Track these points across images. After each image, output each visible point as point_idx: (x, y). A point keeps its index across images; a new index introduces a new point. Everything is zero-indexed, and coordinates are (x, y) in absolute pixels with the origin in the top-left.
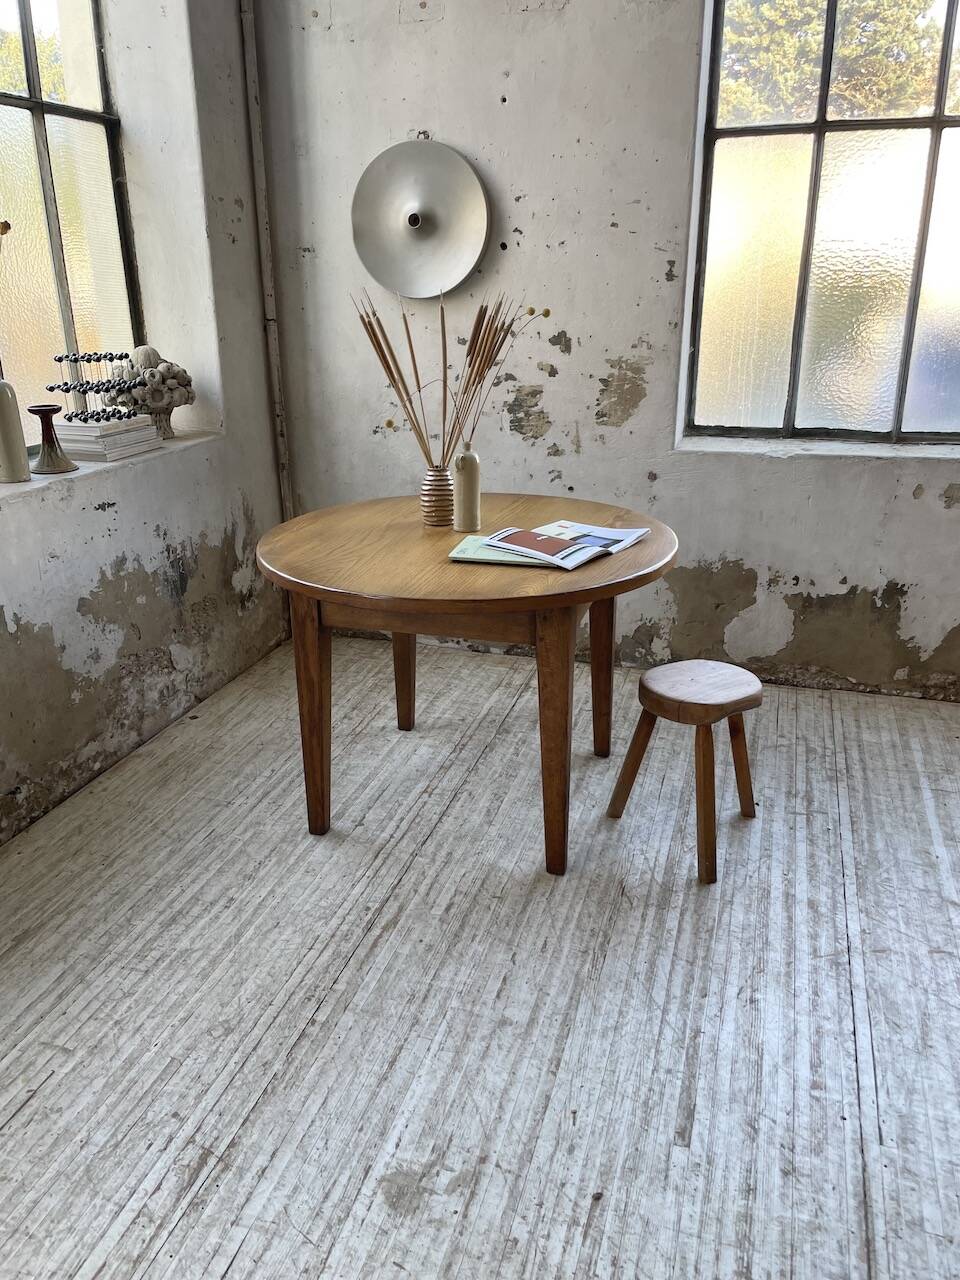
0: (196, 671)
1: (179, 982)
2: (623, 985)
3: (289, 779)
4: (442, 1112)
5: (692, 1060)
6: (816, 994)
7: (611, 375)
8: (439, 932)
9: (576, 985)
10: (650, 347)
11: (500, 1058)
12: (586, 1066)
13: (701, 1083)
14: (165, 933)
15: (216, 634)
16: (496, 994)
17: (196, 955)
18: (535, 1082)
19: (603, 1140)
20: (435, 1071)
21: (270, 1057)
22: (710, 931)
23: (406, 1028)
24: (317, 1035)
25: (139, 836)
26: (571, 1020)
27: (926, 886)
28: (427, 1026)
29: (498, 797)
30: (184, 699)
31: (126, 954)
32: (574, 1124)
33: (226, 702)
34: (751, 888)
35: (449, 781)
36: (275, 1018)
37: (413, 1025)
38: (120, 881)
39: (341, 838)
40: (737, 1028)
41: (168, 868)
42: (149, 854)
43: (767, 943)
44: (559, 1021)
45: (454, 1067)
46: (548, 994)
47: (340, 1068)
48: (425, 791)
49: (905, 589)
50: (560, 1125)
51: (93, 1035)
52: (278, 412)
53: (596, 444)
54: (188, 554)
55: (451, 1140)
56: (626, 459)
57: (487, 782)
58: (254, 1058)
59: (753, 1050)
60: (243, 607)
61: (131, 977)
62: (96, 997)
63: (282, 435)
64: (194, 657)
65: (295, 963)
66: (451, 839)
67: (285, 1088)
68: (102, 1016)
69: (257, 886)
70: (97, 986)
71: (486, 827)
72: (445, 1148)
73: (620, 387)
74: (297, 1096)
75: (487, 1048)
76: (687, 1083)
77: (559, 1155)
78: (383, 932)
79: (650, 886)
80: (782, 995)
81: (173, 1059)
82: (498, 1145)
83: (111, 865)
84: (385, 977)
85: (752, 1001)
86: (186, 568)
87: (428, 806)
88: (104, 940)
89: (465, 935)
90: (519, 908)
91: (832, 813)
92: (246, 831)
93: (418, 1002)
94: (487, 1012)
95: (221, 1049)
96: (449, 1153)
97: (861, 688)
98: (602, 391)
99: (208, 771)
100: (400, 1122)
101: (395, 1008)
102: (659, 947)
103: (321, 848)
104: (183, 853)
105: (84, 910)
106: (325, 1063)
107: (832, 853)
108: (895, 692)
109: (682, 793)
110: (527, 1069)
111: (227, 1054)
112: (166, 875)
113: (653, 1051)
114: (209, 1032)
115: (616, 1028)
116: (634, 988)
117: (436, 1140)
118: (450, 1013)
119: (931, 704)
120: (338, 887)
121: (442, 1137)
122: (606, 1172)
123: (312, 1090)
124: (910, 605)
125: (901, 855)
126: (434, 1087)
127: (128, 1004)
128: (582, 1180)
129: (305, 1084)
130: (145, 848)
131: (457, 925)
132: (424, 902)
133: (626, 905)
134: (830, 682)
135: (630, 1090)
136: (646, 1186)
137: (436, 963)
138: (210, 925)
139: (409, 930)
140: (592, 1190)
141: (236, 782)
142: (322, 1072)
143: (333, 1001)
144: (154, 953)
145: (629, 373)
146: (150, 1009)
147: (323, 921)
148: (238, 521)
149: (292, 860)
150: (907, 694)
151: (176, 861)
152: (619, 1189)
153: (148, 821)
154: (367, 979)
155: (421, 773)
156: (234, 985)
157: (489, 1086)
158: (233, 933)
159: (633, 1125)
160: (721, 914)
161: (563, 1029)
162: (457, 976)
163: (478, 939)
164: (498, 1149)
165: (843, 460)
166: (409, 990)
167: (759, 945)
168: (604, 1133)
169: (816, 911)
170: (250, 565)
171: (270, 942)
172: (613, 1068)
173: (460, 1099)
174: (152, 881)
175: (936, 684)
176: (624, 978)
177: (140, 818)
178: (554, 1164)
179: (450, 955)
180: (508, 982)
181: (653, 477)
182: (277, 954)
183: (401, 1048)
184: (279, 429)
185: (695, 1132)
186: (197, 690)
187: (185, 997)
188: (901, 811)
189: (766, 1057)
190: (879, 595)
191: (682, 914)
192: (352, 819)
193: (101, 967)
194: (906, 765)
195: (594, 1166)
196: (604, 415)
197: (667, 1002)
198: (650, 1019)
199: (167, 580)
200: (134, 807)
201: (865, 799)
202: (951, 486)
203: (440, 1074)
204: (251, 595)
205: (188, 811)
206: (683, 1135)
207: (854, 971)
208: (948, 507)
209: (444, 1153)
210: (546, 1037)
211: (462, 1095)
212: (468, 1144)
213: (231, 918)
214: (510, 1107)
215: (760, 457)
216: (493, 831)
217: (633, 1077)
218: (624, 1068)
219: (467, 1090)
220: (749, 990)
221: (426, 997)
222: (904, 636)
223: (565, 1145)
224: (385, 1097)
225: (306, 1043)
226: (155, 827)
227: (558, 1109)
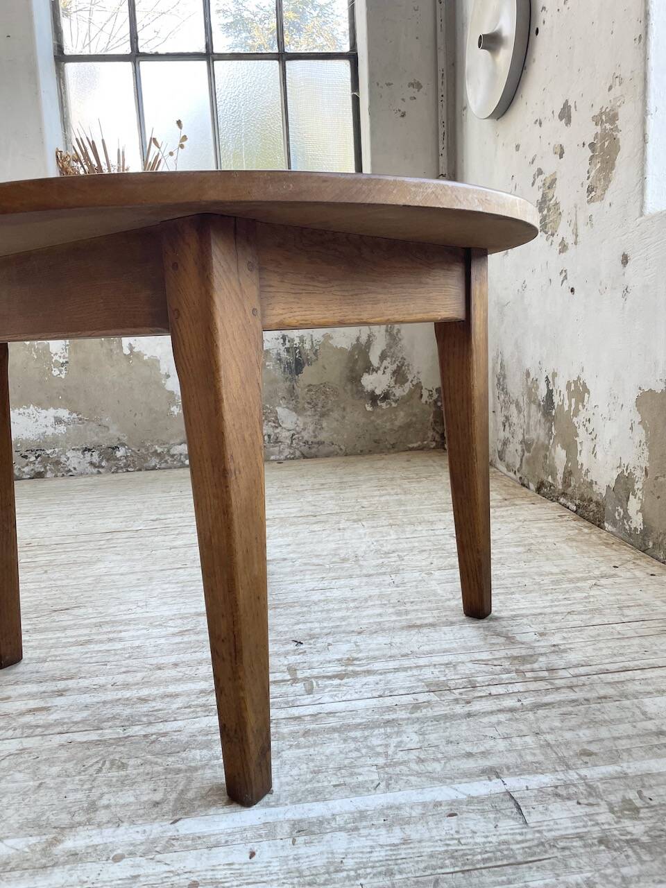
0: (305, 435)
7: (596, 135)
10: (621, 82)
30: (288, 450)
53: (587, 229)
54: (307, 346)
56: (607, 241)
60: (374, 404)
64: (305, 424)
73: (602, 146)
86: (303, 357)
98: (591, 159)
145: (608, 126)
170: (389, 374)
181: (625, 260)
196: (593, 190)
199: (280, 360)
204: (386, 398)
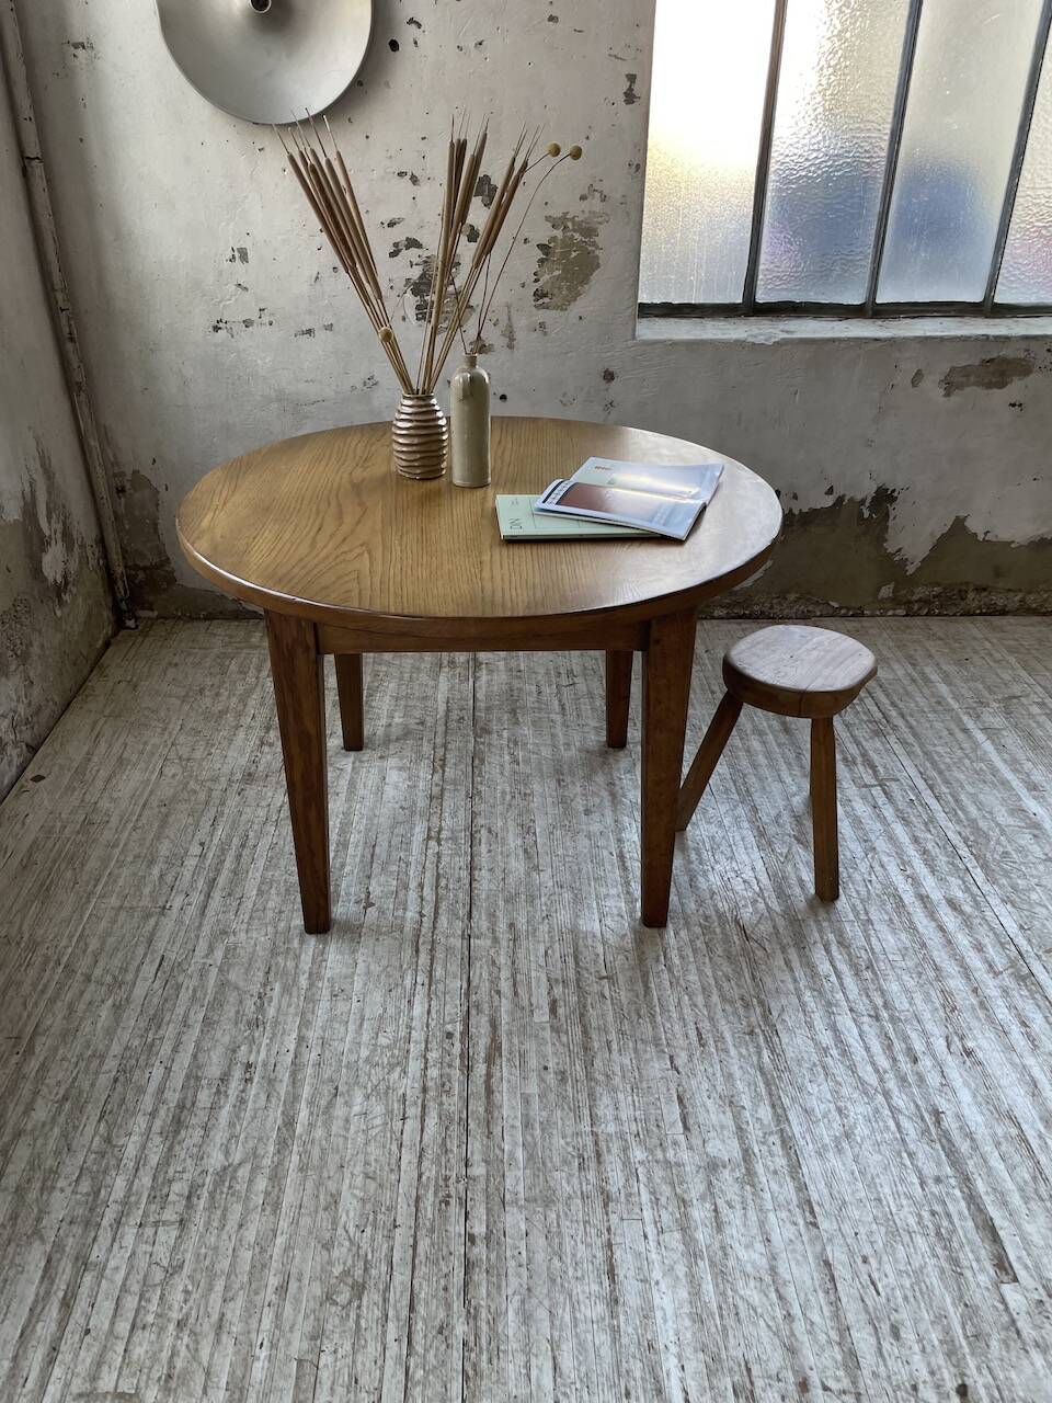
0: (21, 709)
1: (241, 1226)
2: (820, 1069)
3: (231, 854)
4: (713, 1330)
5: (952, 1153)
6: (1024, 1024)
7: (553, 239)
8: (561, 1050)
9: (767, 1084)
10: (604, 199)
11: (738, 1222)
12: (844, 1202)
13: (981, 1186)
14: (177, 1147)
15: (35, 649)
16: (680, 1124)
17: (243, 1173)
18: (799, 1247)
19: (922, 1304)
20: (672, 1269)
21: (442, 1315)
22: (870, 967)
23: (599, 1210)
24: (488, 1259)
25: (50, 992)
26: (790, 1138)
27: (1046, 855)
28: (623, 1199)
29: (526, 830)
30: (15, 753)
31: (133, 1199)
32: (878, 1294)
33: (73, 744)
34: (877, 895)
35: (454, 815)
36: (414, 1247)
37: (606, 1205)
38: (57, 1074)
39: (353, 931)
40: (975, 1096)
41: (127, 1035)
42: (82, 1019)
43: (937, 968)
44: (778, 1143)
45: (693, 1254)
46: (743, 1107)
47: (546, 1303)
48: (429, 838)
49: (895, 494)
50: (863, 1301)
51: (154, 1358)
52: (61, 304)
53: (535, 335)
55: (749, 1370)
56: (574, 354)
57: (499, 809)
58: (420, 1325)
59: (1007, 1121)
60: (61, 603)
61: (162, 1237)
62: (124, 1288)
63: (72, 340)
64: (16, 690)
65: (394, 1148)
66: (501, 903)
67: (490, 1362)
68: (150, 1318)
69: (274, 1034)
70: (117, 1269)
71: (534, 874)
72: (749, 1385)
73: (565, 255)
74: (512, 1368)
75: (716, 1210)
76: (966, 1190)
77: (886, 1345)
78: (489, 1067)
79: (772, 920)
80: (992, 1036)
81: (300, 1362)
82: (809, 1357)
83: (30, 1050)
84: (529, 1138)
85: (969, 1053)
87: (445, 860)
88: (85, 1186)
89: (596, 1045)
90: (640, 988)
91: (902, 775)
92: (211, 949)
93: (593, 1164)
94: (685, 1156)
95: (363, 1323)
96: (758, 1392)
97: (843, 612)
98: (541, 261)
99: (105, 861)
100: (671, 1363)
101: (568, 1183)
102: (829, 1004)
103: (335, 955)
104: (135, 1005)
105: (25, 1140)
106: (523, 1302)
107: (933, 831)
108: (878, 613)
109: (734, 782)
110: (781, 1231)
111: (376, 1330)
112: (127, 1048)
113: (905, 1155)
114: (329, 1298)
115: (847, 1136)
116: (835, 1071)
117: (732, 1376)
118: (641, 1170)
119: (918, 621)
120: (391, 1011)
121: (736, 1368)
122: (952, 1352)
123: (527, 1350)
124: (899, 511)
125: (1000, 820)
126: (683, 1294)
127: (181, 1288)
128: (932, 1373)
129: (514, 1345)
130: (71, 1008)
131: (578, 1030)
132: (517, 1006)
133: (760, 953)
134: (810, 608)
135: (912, 1221)
136: (1004, 1353)
137: (583, 1097)
138: (238, 1117)
139: (522, 1055)
140: (951, 1384)
141: (156, 871)
142: (526, 1318)
143: (480, 1197)
144: (176, 1187)
145: (577, 236)
146: (219, 1285)
147: (398, 1069)
148: (35, 476)
149: (303, 981)
150: (890, 613)
151: (131, 1019)
152: (979, 1369)
153: (52, 964)
154: (506, 1148)
155: (410, 810)
156: (326, 1209)
157: (749, 1269)
158: (279, 1122)
159: (942, 1271)
160: (867, 938)
161: (788, 1154)
162: (617, 1112)
163: (615, 1046)
164: (812, 1363)
165: (837, 343)
166: (570, 1149)
167: (932, 974)
168: (918, 1294)
169: (962, 912)
170: (59, 541)
171: (341, 1123)
172: (876, 1195)
173: (726, 1302)
174: (111, 1064)
175: (921, 598)
176: (815, 1058)
177: (38, 960)
178: (889, 1363)
179: (597, 1081)
180: (685, 1101)
181: (609, 376)
182: (361, 1139)
183: (610, 1245)
184: (66, 330)
185: (1012, 1257)
186: (27, 736)
187: (263, 1251)
188: (967, 762)
189: (1024, 1127)
190: (867, 504)
191: (828, 951)
192: (353, 899)
193: (105, 1237)
194: (939, 703)
195: (933, 1346)
196: (545, 295)
197: (881, 1080)
198: (876, 1111)
200: (18, 944)
201: (925, 753)
202: (953, 369)
203: (681, 1270)
204: (66, 583)
205: (108, 934)
206: (1002, 1264)
207: (1042, 983)
208: (947, 395)
209: (752, 1392)
210: (775, 1172)
211: (724, 1294)
212: (773, 1367)
213: (263, 1097)
214: (790, 1292)
215: (740, 343)
216: (546, 878)
217: (904, 1202)
218: (887, 1190)
219: (728, 1286)
220: (956, 1039)
221: (598, 1155)
222: (891, 547)
223: (885, 1328)
224: (630, 1330)
225: (479, 1276)
226: (69, 970)
227: (848, 1277)
